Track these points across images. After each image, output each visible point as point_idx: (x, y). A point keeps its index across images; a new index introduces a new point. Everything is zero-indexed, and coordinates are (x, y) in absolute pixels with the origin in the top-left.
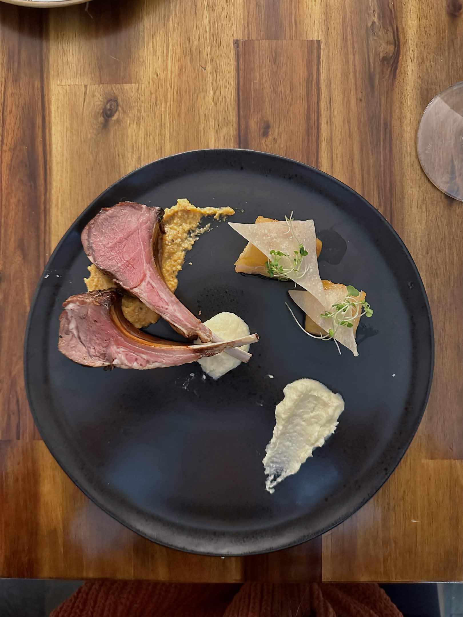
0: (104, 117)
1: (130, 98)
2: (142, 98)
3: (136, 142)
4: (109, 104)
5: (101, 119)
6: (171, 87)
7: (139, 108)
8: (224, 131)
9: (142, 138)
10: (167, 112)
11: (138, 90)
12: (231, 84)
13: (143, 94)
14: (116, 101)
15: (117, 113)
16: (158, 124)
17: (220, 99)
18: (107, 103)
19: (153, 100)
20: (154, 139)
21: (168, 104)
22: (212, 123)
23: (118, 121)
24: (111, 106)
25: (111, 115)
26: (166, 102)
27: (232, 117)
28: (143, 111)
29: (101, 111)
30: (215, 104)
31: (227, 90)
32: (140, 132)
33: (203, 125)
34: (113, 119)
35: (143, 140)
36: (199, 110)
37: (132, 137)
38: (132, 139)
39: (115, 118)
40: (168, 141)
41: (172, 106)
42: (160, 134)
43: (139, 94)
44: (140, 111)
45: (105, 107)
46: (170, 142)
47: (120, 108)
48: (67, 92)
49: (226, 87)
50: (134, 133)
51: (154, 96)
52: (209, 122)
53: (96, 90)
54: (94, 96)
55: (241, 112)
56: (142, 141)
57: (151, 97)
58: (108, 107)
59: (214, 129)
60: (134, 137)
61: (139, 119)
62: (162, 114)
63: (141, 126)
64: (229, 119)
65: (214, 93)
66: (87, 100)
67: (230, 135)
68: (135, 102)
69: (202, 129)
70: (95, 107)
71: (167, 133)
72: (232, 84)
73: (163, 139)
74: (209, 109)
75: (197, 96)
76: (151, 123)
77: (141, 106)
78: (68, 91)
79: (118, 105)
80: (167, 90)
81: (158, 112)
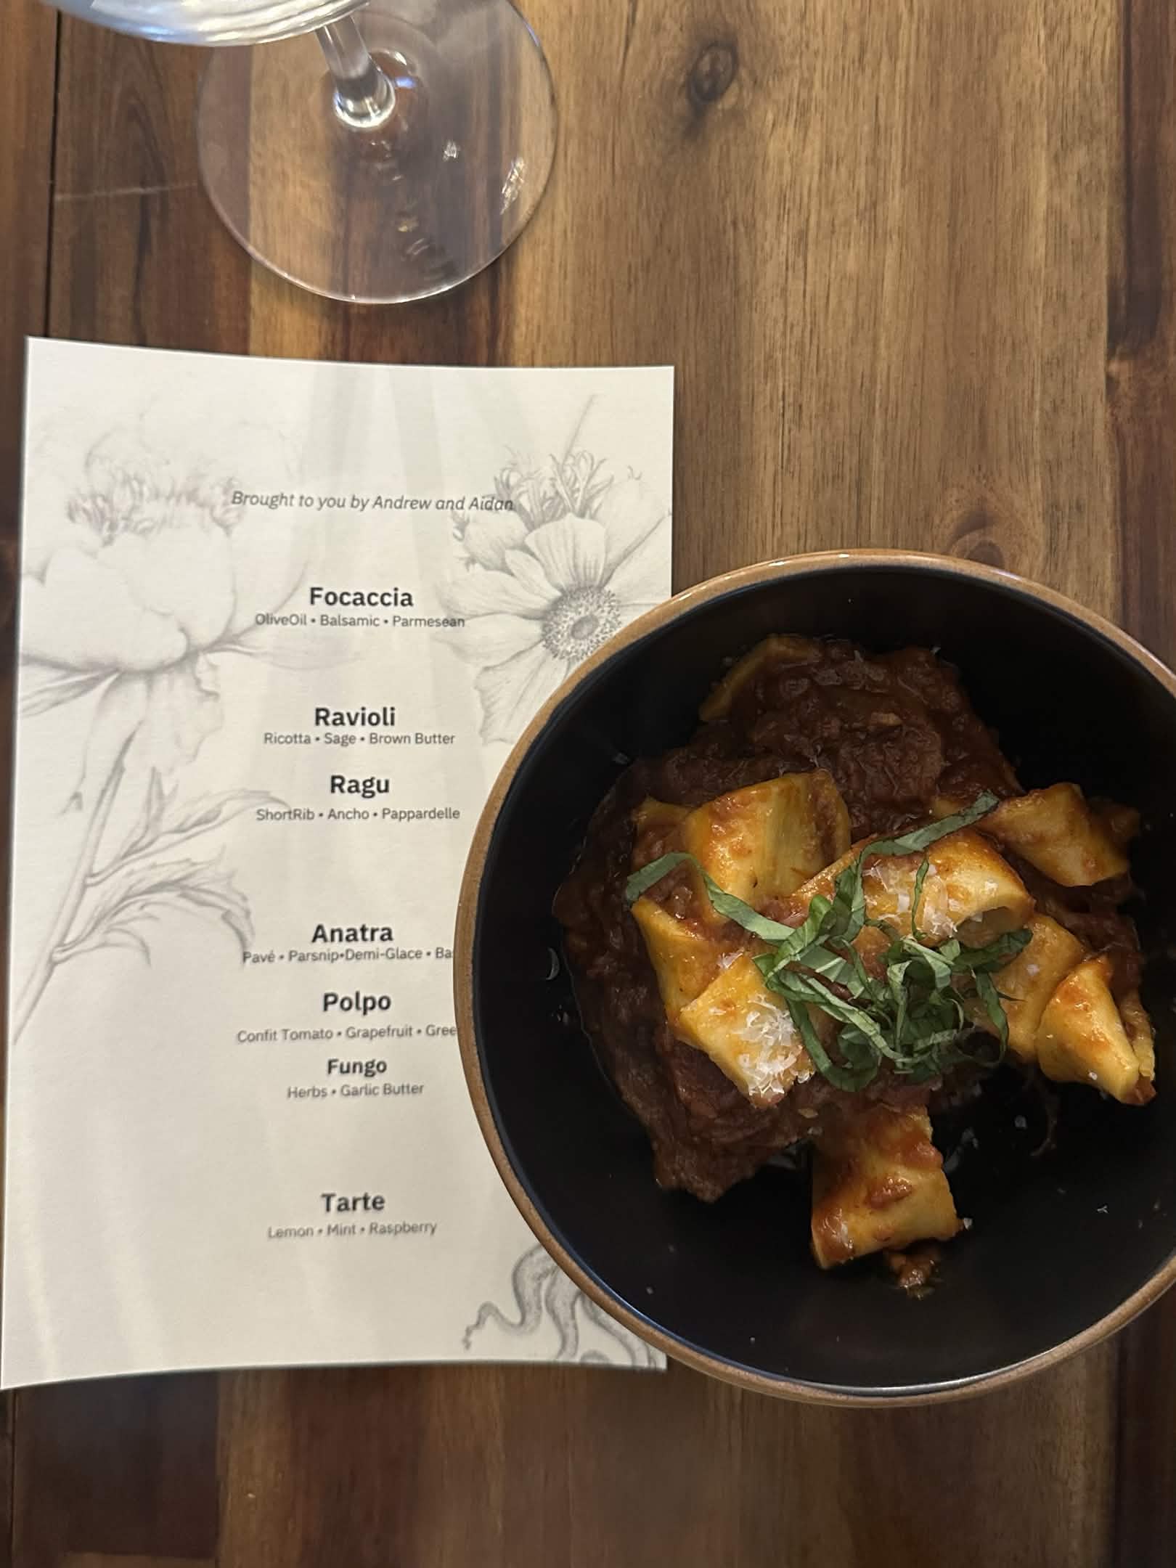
0: (689, 97)
1: (778, 42)
2: (816, 43)
3: (793, 182)
4: (707, 59)
5: (680, 105)
6: (911, 11)
7: (806, 75)
8: (1080, 157)
9: (812, 173)
10: (897, 88)
11: (803, 17)
12: (1104, 11)
13: (819, 29)
14: (732, 48)
15: (734, 87)
16: (866, 128)
17: (1070, 56)
18: (701, 57)
19: (853, 50)
20: (852, 175)
21: (901, 65)
22: (1042, 132)
23: (737, 115)
24: (714, 62)
25: (715, 94)
26: (894, 57)
27: (1106, 113)
28: (817, 84)
29: (682, 80)
30: (1053, 69)
31: (1090, 28)
32: (808, 151)
33: (1011, 136)
34: (720, 106)
35: (816, 177)
36: (999, 89)
37: (781, 164)
38: (781, 173)
39: (729, 100)
40: (897, 184)
41: (912, 73)
42: (873, 160)
43: (807, 29)
44: (807, 83)
45: (696, 67)
46: (903, 185)
47: (743, 73)
48: (571, 12)
49: (1087, 18)
50: (787, 155)
51: (853, 37)
52: (1032, 126)
53: (667, 13)
54: (658, 28)
55: (1136, 99)
56: (811, 179)
57: (845, 42)
58: (705, 65)
59: (1048, 149)
60: (787, 168)
61: (804, 110)
62: (881, 95)
63: (810, 133)
64: (1096, 118)
65: (1050, 36)
66: (636, 43)
67: (1099, 172)
68: (793, 57)
69: (1008, 149)
70: (663, 68)
71: (894, 158)
72: (1108, 10)
73: (882, 174)
74: (1033, 86)
75: (995, 43)
76: (843, 123)
77: (812, 69)
78: (575, 12)
79: (736, 61)
80: (899, 19)
81: (867, 87)
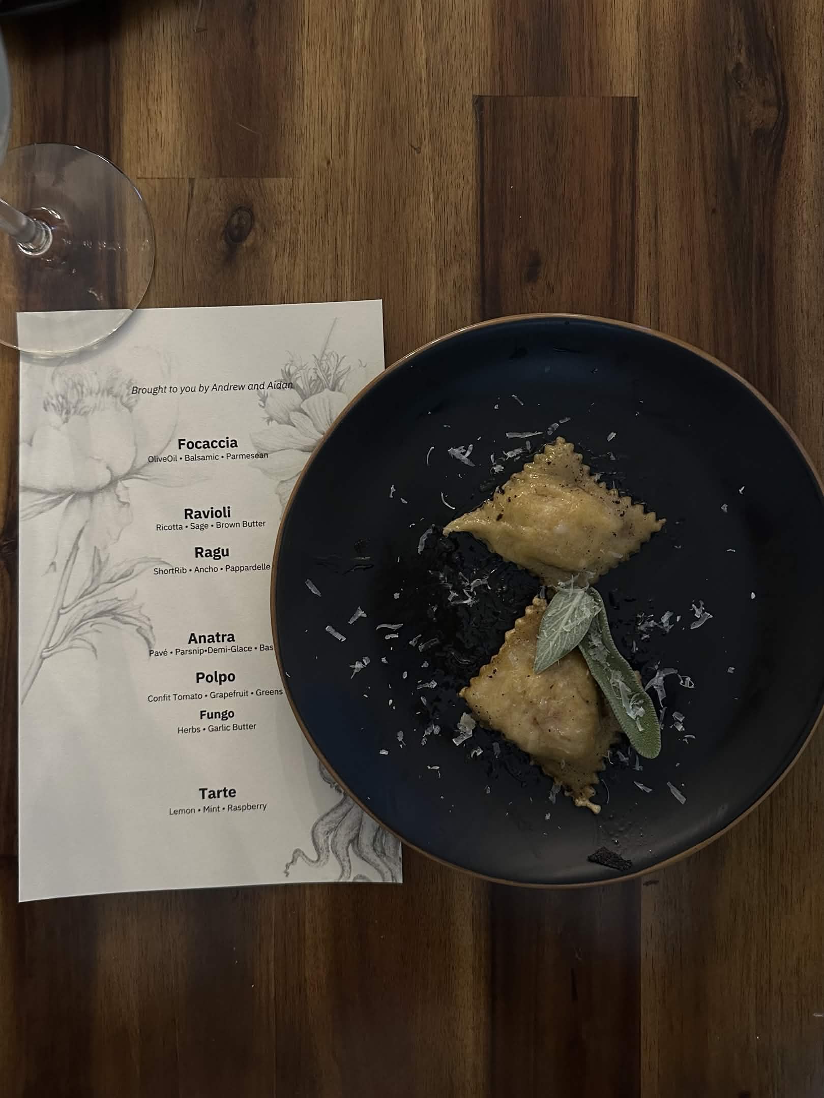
0: (226, 240)
1: (277, 205)
2: (300, 206)
3: (288, 290)
4: (236, 217)
5: (221, 245)
6: (355, 185)
7: (294, 225)
8: (455, 270)
9: (299, 283)
10: (348, 233)
11: (292, 190)
12: (468, 181)
13: (301, 198)
14: (250, 210)
15: (252, 233)
16: (330, 257)
17: (448, 210)
18: (233, 215)
19: (321, 210)
20: (323, 285)
21: (349, 218)
22: (432, 256)
23: (254, 251)
24: (239, 219)
25: (241, 238)
26: (345, 213)
27: (470, 244)
28: (301, 232)
29: (222, 230)
30: (438, 218)
31: (460, 192)
32: (297, 271)
33: (414, 260)
34: (244, 245)
35: (302, 286)
36: (407, 232)
37: (281, 279)
38: (281, 283)
39: (249, 242)
40: (349, 290)
41: (356, 223)
42: (335, 276)
43: (295, 199)
44: (295, 231)
45: (229, 222)
46: (352, 290)
47: (257, 225)
48: (155, 191)
49: (458, 186)
50: (285, 273)
51: (321, 202)
52: (427, 253)
53: (212, 190)
54: (207, 199)
55: (487, 235)
56: (299, 288)
57: (316, 204)
58: (235, 221)
59: (436, 267)
60: (285, 281)
61: (293, 245)
62: (338, 237)
63: (298, 260)
64: (463, 248)
65: (437, 199)
66: (194, 209)
67: (466, 280)
68: (286, 214)
69: (413, 267)
70: (210, 223)
71: (346, 274)
72: (470, 181)
73: (340, 284)
74: (427, 229)
75: (404, 204)
76: (316, 255)
77: (298, 223)
78: (157, 190)
79: (253, 218)
80: (348, 191)
81: (329, 232)
